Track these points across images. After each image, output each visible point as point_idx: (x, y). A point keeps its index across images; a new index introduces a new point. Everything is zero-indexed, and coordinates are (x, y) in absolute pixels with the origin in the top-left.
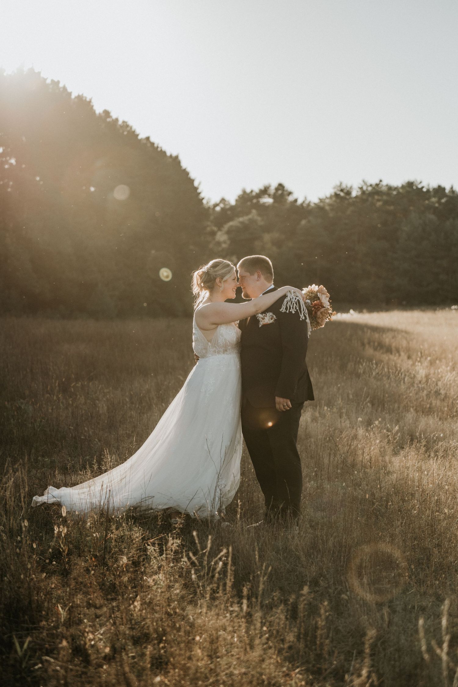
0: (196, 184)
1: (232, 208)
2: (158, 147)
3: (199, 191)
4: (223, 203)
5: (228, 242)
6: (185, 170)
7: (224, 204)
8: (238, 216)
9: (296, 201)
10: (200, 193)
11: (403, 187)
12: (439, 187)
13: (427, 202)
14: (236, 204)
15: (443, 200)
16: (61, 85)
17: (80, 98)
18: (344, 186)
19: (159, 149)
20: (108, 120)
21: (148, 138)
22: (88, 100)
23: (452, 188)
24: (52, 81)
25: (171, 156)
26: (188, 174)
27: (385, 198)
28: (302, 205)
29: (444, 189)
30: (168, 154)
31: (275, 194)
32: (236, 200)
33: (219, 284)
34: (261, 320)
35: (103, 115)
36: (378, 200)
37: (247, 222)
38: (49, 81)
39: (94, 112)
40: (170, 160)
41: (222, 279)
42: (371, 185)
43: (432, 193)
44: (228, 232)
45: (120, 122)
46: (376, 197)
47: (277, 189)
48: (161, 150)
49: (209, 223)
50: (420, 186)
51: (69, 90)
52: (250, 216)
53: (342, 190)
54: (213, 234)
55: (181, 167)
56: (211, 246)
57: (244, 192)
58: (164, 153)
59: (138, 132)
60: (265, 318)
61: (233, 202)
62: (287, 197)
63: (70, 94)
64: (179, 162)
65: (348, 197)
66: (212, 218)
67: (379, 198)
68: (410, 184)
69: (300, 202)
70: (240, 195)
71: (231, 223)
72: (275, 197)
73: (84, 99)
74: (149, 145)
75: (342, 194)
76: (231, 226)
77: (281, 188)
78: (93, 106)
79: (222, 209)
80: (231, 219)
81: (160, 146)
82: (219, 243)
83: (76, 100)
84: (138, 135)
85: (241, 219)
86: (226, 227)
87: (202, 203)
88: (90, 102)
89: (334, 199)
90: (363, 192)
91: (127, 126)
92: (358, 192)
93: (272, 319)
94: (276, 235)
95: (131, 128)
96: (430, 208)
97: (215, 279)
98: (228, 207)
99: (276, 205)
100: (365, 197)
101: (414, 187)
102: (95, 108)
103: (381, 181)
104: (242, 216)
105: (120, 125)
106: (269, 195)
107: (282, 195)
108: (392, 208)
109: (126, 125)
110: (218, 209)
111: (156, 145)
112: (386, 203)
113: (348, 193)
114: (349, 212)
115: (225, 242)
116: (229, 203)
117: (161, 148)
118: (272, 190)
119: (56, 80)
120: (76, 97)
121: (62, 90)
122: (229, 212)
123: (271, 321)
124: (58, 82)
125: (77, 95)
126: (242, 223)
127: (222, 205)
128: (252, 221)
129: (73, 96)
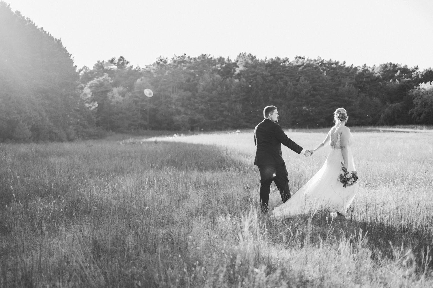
0: (72, 57)
1: (91, 72)
3: (73, 61)
5: (91, 94)
6: (65, 48)
7: (86, 70)
8: (96, 77)
9: (132, 67)
11: (199, 58)
12: (221, 57)
13: (214, 67)
14: (94, 70)
15: (224, 66)
18: (162, 58)
20: (19, 17)
21: (42, 28)
22: (8, 4)
23: (228, 58)
25: (56, 39)
26: (66, 51)
27: (188, 64)
28: (135, 69)
29: (224, 59)
31: (118, 63)
32: (94, 67)
36: (184, 66)
37: (102, 81)
39: (12, 13)
42: (179, 57)
43: (217, 61)
44: (90, 87)
46: (183, 64)
47: (119, 60)
49: (79, 82)
50: (209, 57)
52: (104, 77)
53: (161, 60)
54: (82, 88)
55: (62, 47)
56: (81, 96)
57: (99, 62)
58: (52, 38)
61: (91, 69)
62: (126, 65)
64: (61, 44)
65: (165, 64)
67: (185, 65)
68: (204, 56)
69: (134, 68)
70: (96, 64)
71: (92, 82)
72: (118, 65)
74: (43, 32)
75: (161, 63)
76: (92, 84)
77: (121, 59)
78: (11, 8)
79: (85, 73)
80: (91, 79)
82: (85, 94)
84: (36, 27)
85: (98, 79)
86: (89, 84)
88: (9, 6)
89: (156, 65)
90: (175, 62)
91: (30, 21)
92: (171, 61)
94: (121, 89)
96: (216, 70)
98: (88, 71)
99: (119, 70)
100: (176, 64)
101: (206, 58)
103: (185, 54)
104: (99, 77)
106: (115, 64)
107: (123, 64)
108: (193, 71)
110: (82, 73)
112: (189, 68)
113: (165, 62)
114: (166, 74)
115: (89, 94)
116: (89, 69)
118: (116, 61)
122: (89, 75)
126: (98, 81)
127: (84, 70)
128: (105, 80)
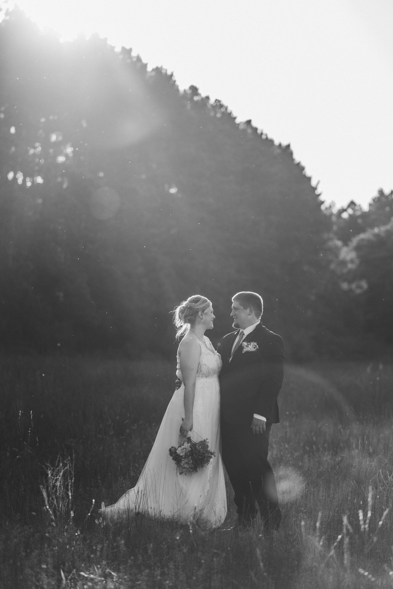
0: (313, 183)
1: (364, 215)
2: (262, 134)
3: (317, 192)
4: (352, 209)
5: (357, 261)
6: (299, 164)
7: (354, 209)
8: (372, 227)
10: (319, 195)
14: (370, 210)
16: (134, 54)
17: (158, 70)
19: (264, 137)
20: (196, 98)
21: (249, 122)
22: (169, 73)
24: (123, 48)
25: (280, 145)
26: (303, 169)
30: (277, 143)
32: (370, 205)
33: (201, 317)
34: (245, 347)
35: (189, 92)
37: (383, 234)
38: (118, 49)
39: (178, 90)
40: (279, 151)
41: (203, 312)
44: (358, 248)
45: (212, 101)
48: (267, 138)
49: (331, 235)
51: (144, 61)
52: (389, 226)
55: (293, 160)
56: (332, 266)
57: (381, 192)
58: (272, 141)
59: (234, 114)
60: (249, 346)
61: (366, 208)
63: (145, 66)
64: (291, 154)
66: (335, 228)
70: (376, 198)
71: (362, 236)
73: (164, 72)
74: (249, 131)
76: (362, 240)
78: (175, 81)
79: (351, 216)
80: (362, 230)
81: (264, 132)
82: (343, 263)
83: (153, 74)
84: (235, 118)
85: (376, 230)
86: (355, 241)
87: (320, 210)
88: (172, 75)
91: (222, 106)
93: (254, 348)
95: (226, 108)
97: (198, 312)
98: (358, 213)
102: (177, 83)
104: (378, 226)
105: (212, 105)
109: (219, 105)
110: (345, 215)
111: (259, 132)
115: (352, 261)
116: (361, 209)
117: (266, 135)
119: (128, 47)
120: (153, 70)
121: (135, 60)
122: (360, 221)
123: (254, 350)
124: (131, 50)
125: (154, 67)
126: (377, 236)
127: (350, 211)
129: (149, 69)
